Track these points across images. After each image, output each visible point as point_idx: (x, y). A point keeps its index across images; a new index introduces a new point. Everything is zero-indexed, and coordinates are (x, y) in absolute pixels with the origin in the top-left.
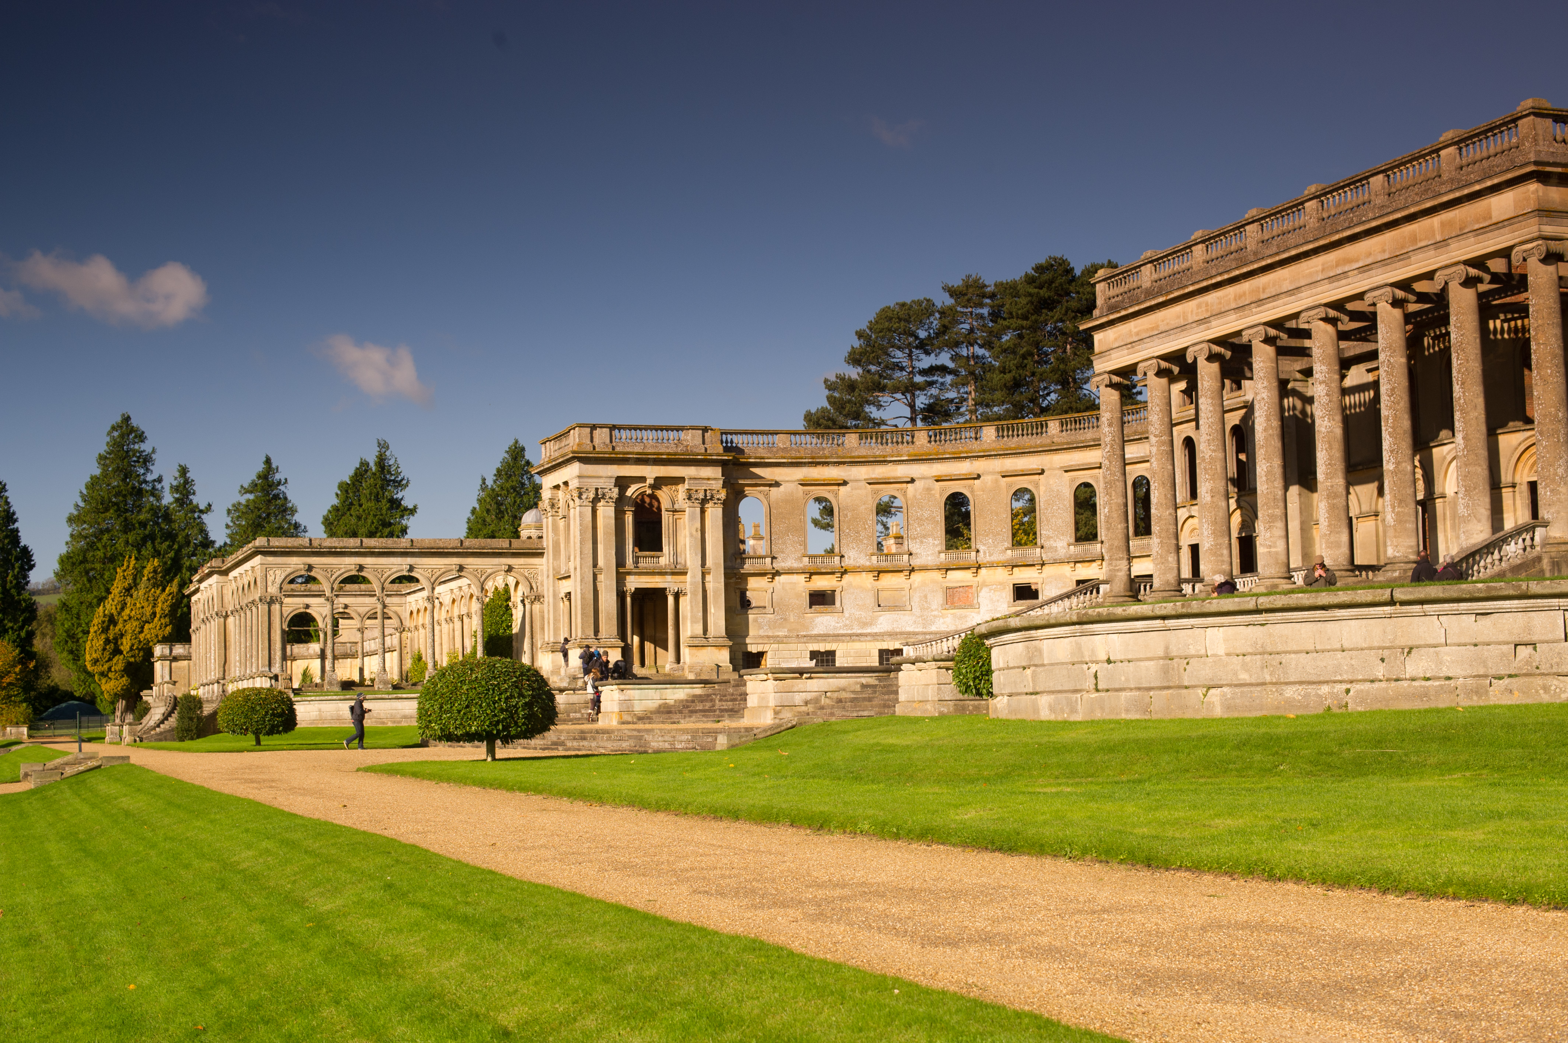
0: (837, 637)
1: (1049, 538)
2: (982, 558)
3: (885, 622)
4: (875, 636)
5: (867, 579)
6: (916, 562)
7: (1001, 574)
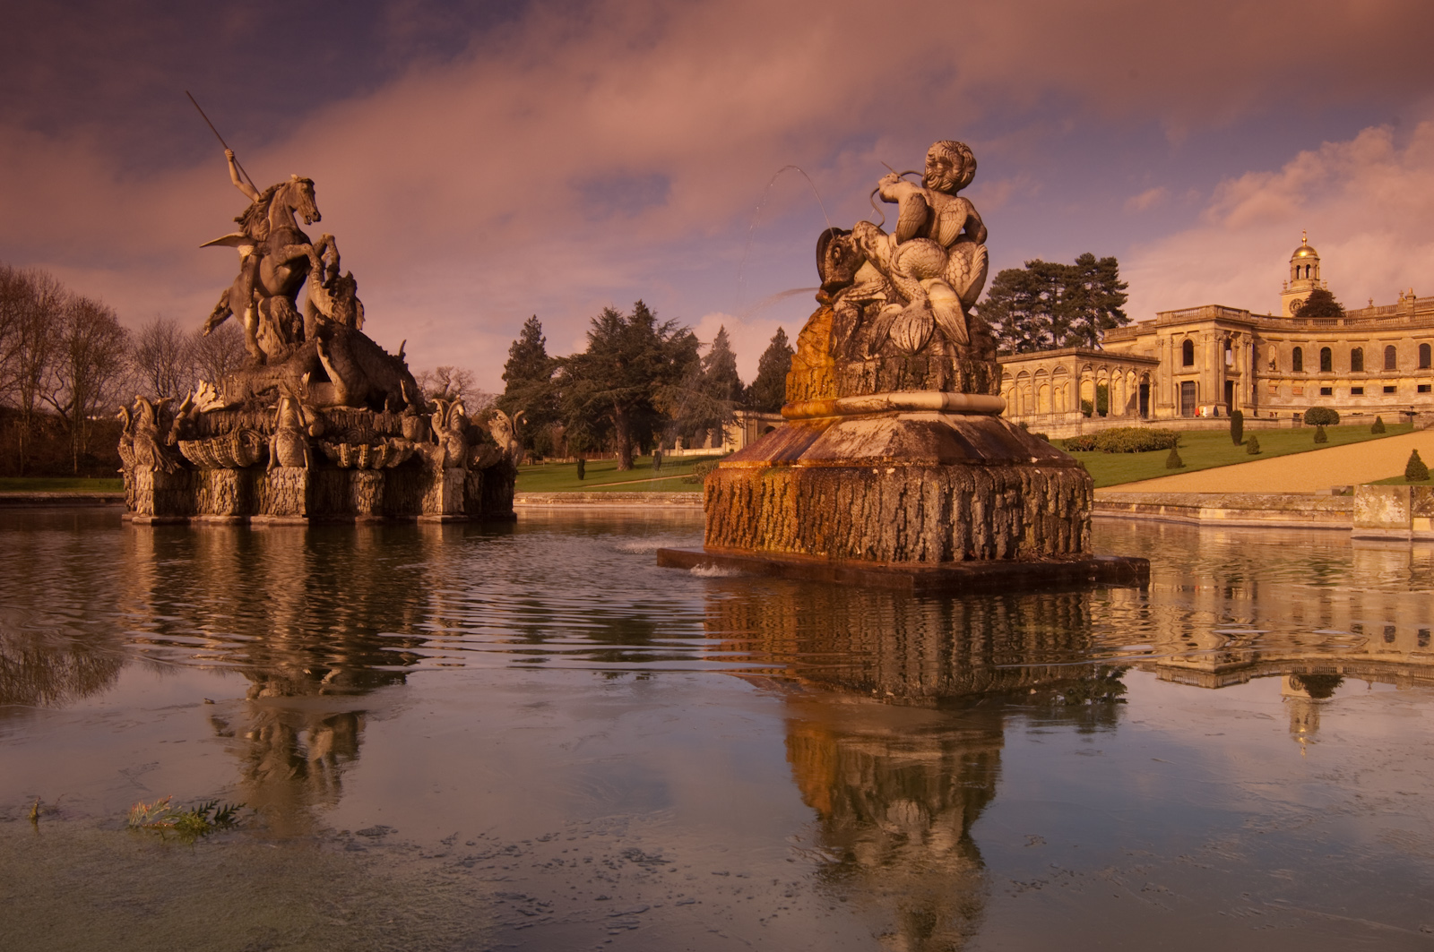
0: (1279, 407)
1: (1370, 368)
2: (1337, 376)
3: (1296, 402)
4: (1293, 408)
5: (1289, 383)
6: (1309, 376)
7: (1346, 383)
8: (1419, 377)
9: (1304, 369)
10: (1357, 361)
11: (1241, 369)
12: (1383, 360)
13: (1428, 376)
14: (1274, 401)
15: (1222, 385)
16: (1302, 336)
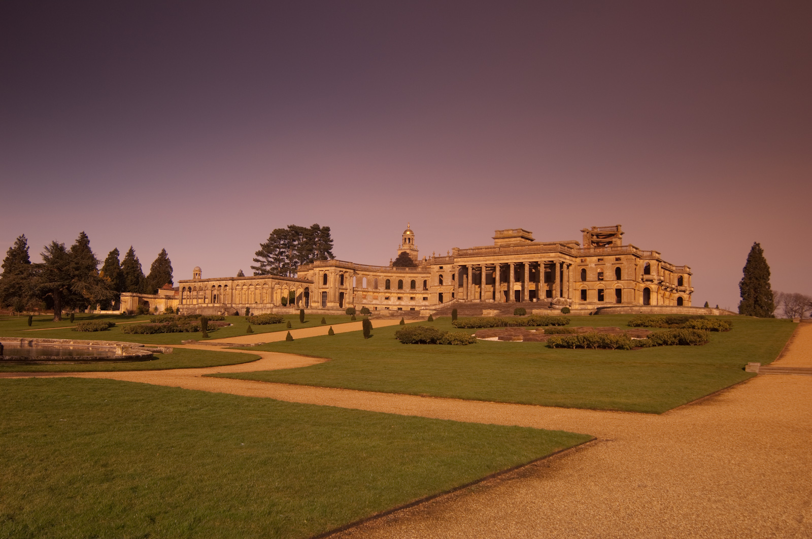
1: (405, 289)
3: (374, 302)
4: (373, 304)
5: (371, 293)
8: (423, 294)
9: (379, 288)
10: (400, 285)
11: (348, 287)
12: (410, 286)
13: (426, 293)
14: (365, 301)
15: (337, 294)
16: (378, 274)
